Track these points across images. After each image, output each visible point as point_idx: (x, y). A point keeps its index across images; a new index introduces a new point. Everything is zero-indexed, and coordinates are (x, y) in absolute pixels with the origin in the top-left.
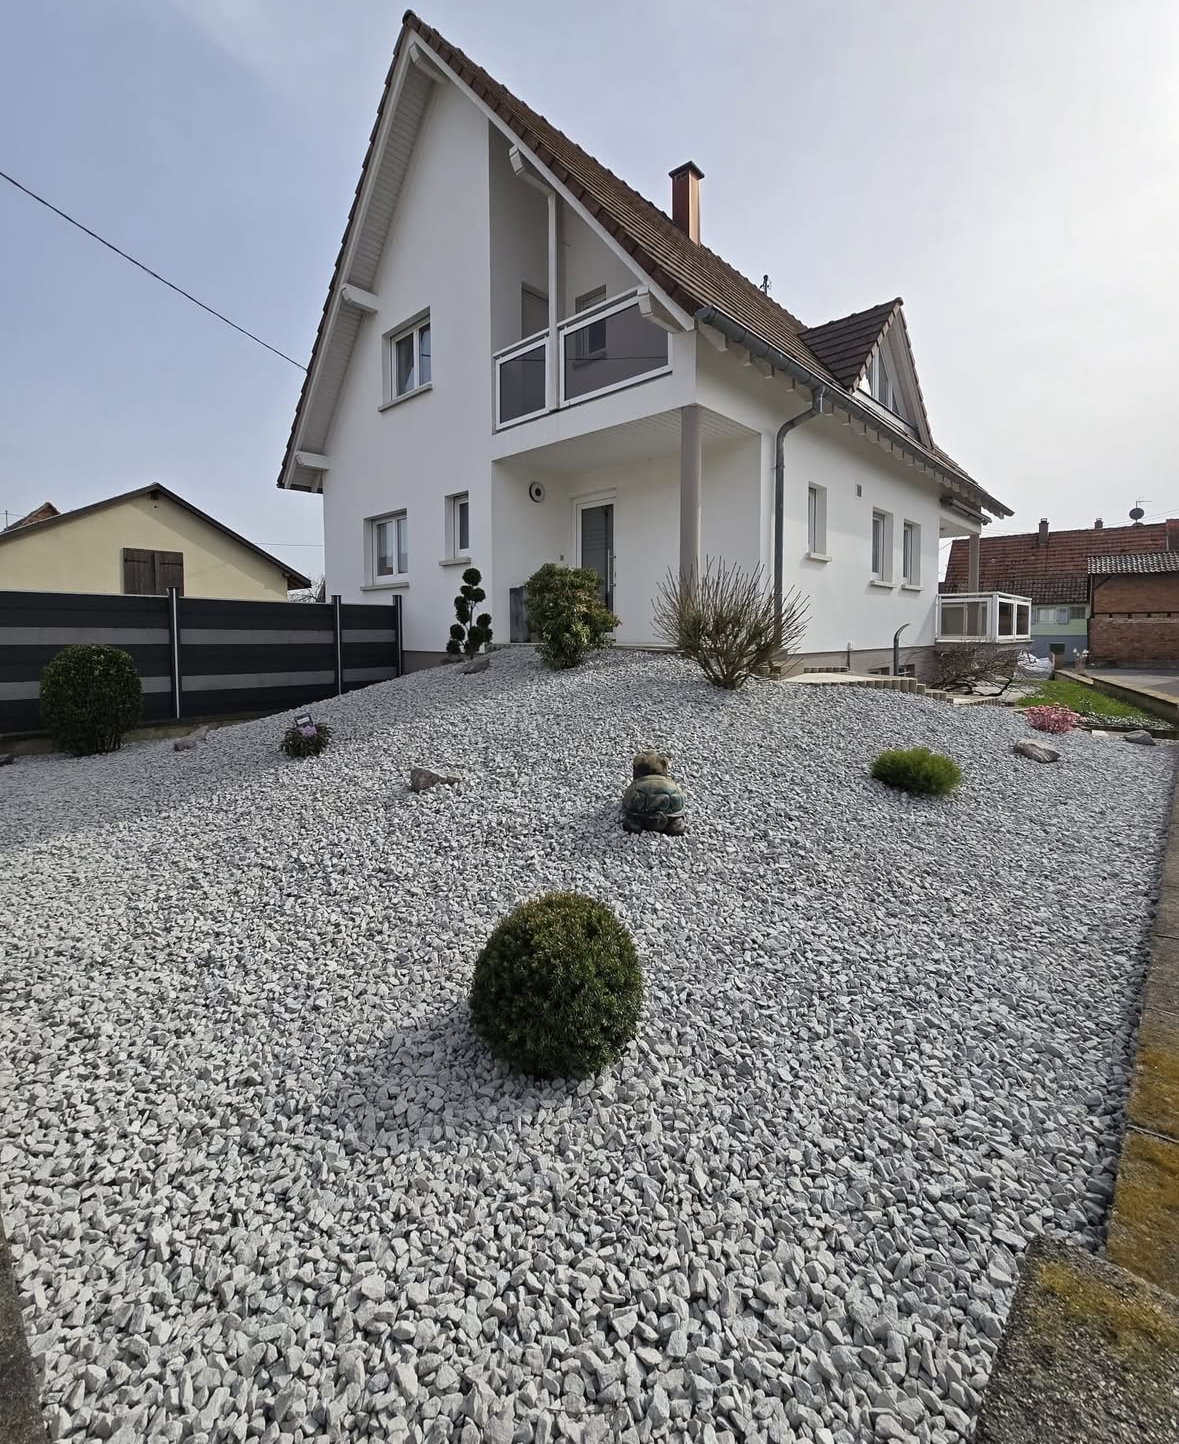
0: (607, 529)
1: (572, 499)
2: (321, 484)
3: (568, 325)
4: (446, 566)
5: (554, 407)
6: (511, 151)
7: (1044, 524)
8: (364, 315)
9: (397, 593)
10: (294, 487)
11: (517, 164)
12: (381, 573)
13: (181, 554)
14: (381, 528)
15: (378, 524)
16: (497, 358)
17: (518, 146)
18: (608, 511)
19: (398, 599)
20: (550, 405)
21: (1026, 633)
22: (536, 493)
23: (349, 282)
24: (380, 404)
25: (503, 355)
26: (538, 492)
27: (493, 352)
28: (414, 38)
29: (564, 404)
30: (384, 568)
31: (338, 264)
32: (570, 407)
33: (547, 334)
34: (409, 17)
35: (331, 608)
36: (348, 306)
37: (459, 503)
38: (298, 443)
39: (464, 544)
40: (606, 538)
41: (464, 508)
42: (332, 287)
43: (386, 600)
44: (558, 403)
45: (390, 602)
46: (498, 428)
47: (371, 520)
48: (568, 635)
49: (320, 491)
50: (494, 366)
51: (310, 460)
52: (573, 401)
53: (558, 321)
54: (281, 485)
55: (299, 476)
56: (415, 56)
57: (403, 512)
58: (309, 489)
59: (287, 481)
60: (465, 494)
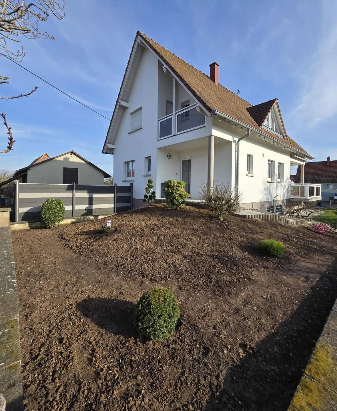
0: (189, 166)
1: (180, 158)
2: (113, 152)
3: (178, 112)
4: (144, 176)
5: (174, 134)
6: (163, 67)
7: (328, 158)
8: (125, 108)
9: (132, 183)
10: (106, 153)
11: (165, 71)
12: (128, 177)
13: (78, 169)
14: (128, 164)
15: (127, 163)
16: (159, 120)
17: (165, 66)
18: (189, 161)
19: (132, 184)
20: (173, 134)
21: (319, 195)
22: (169, 156)
23: (121, 100)
24: (129, 132)
25: (161, 120)
26: (170, 156)
27: (158, 119)
28: (139, 37)
29: (177, 134)
30: (128, 175)
31: (119, 96)
32: (178, 134)
33: (172, 115)
34: (138, 32)
35: (114, 187)
36: (121, 106)
37: (148, 159)
38: (107, 142)
39: (149, 170)
40: (189, 169)
41: (150, 160)
42: (117, 101)
43: (128, 185)
44: (175, 133)
45: (130, 185)
46: (159, 139)
47: (126, 162)
48: (175, 200)
49: (113, 154)
50: (158, 122)
51: (110, 146)
52: (179, 133)
53: (175, 111)
54: (103, 153)
55: (108, 151)
56: (140, 42)
57: (134, 161)
58: (110, 154)
59: (104, 151)
60: (150, 157)
